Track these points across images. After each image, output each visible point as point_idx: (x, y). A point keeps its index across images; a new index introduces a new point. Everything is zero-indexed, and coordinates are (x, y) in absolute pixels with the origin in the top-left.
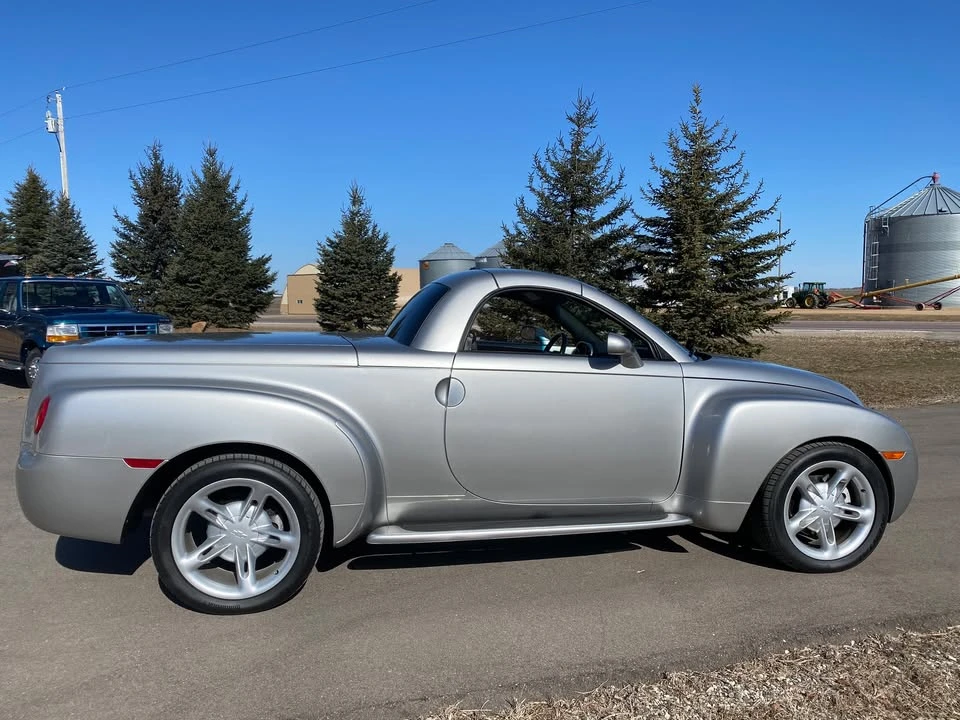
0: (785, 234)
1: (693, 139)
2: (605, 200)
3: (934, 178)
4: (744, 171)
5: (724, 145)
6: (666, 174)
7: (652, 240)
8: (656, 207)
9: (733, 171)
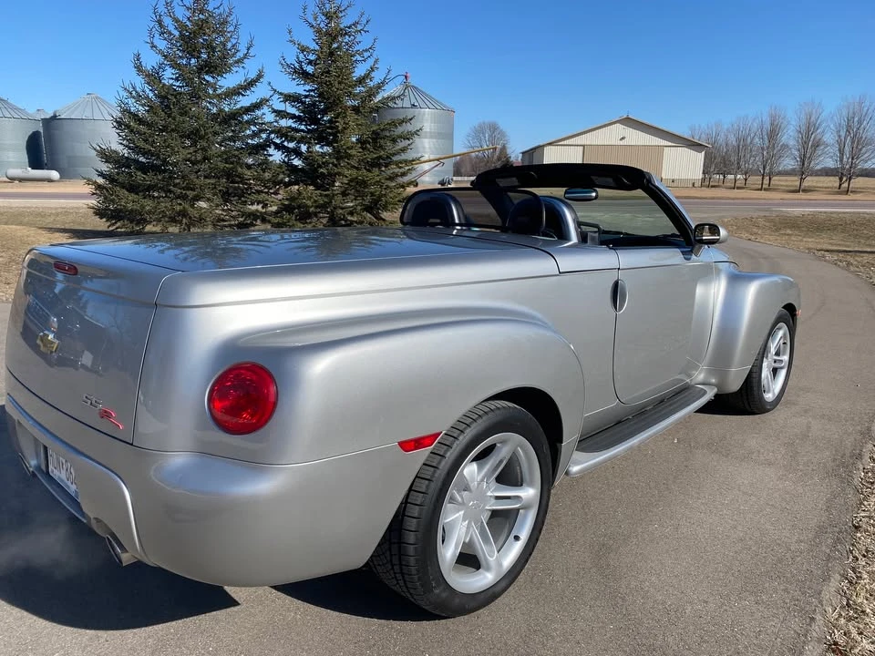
0: (411, 119)
1: (329, 16)
2: (234, 69)
3: (406, 77)
4: (375, 56)
5: (359, 28)
6: (303, 49)
7: (293, 117)
8: (295, 82)
9: (366, 54)
